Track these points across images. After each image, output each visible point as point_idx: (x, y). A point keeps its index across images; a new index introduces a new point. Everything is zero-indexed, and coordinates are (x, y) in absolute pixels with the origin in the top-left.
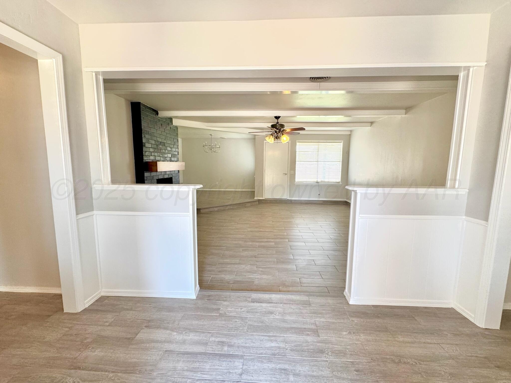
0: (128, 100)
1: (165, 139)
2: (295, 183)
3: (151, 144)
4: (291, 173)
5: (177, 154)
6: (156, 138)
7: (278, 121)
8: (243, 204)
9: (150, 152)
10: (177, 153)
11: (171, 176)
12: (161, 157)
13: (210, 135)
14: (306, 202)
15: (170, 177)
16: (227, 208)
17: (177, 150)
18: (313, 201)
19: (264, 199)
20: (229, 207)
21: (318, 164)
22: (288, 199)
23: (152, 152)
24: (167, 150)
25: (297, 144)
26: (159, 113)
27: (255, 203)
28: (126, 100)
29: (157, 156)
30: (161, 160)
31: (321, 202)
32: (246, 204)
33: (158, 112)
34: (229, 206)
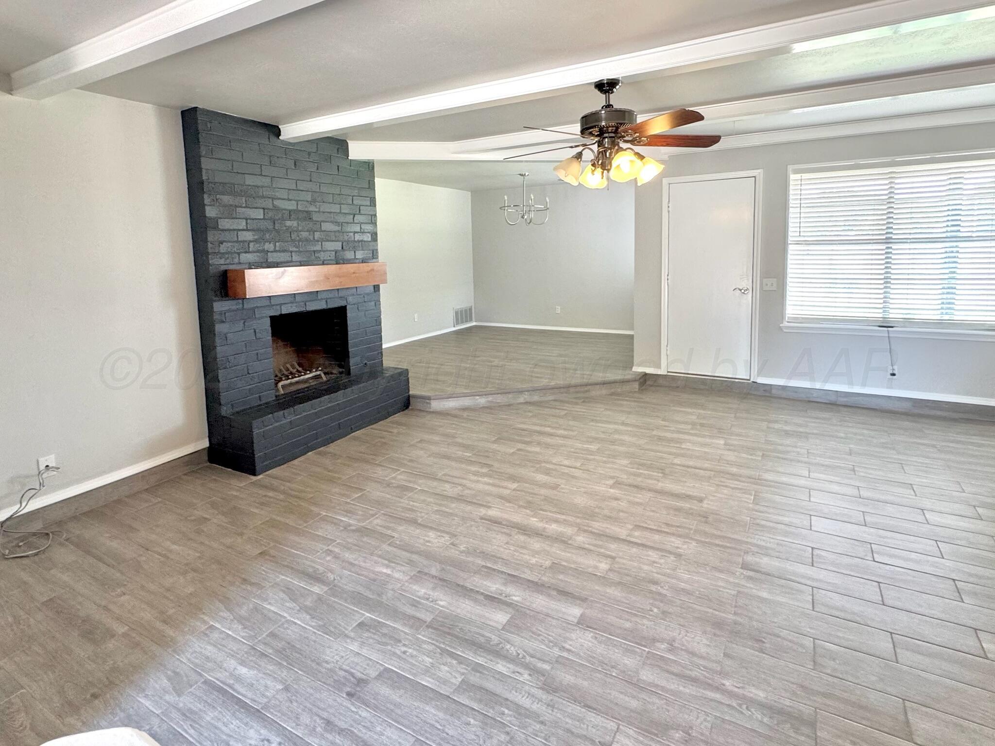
0: (168, 107)
1: (313, 201)
2: (785, 324)
3: (247, 219)
4: (765, 288)
5: (370, 239)
6: (270, 200)
7: (608, 99)
8: (578, 389)
9: (237, 242)
10: (367, 237)
11: (342, 303)
12: (291, 252)
13: (520, 175)
14: (833, 398)
15: (332, 305)
16: (521, 400)
17: (368, 228)
18: (861, 398)
19: (665, 373)
20: (526, 397)
21: (890, 250)
22: (752, 380)
23: (251, 241)
24: (322, 231)
25: (793, 177)
26: (281, 129)
27: (627, 388)
28: (162, 107)
29: (275, 251)
30: (291, 261)
31: (907, 406)
32: (589, 387)
33: (279, 129)
34: (526, 393)
